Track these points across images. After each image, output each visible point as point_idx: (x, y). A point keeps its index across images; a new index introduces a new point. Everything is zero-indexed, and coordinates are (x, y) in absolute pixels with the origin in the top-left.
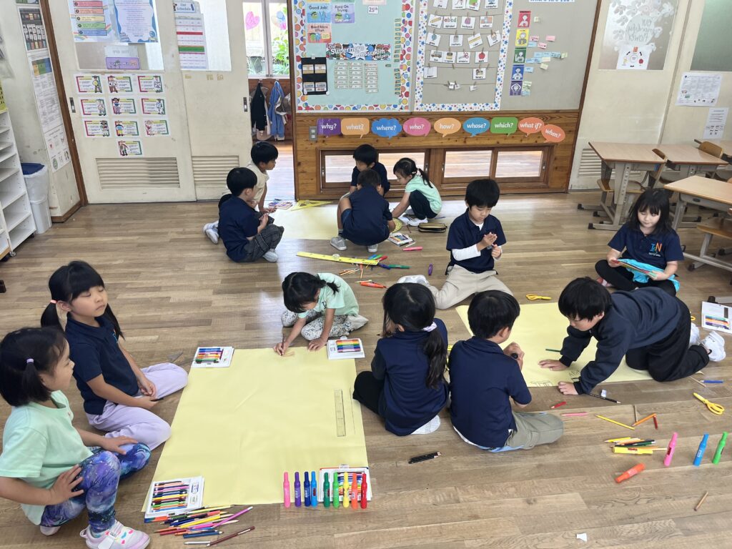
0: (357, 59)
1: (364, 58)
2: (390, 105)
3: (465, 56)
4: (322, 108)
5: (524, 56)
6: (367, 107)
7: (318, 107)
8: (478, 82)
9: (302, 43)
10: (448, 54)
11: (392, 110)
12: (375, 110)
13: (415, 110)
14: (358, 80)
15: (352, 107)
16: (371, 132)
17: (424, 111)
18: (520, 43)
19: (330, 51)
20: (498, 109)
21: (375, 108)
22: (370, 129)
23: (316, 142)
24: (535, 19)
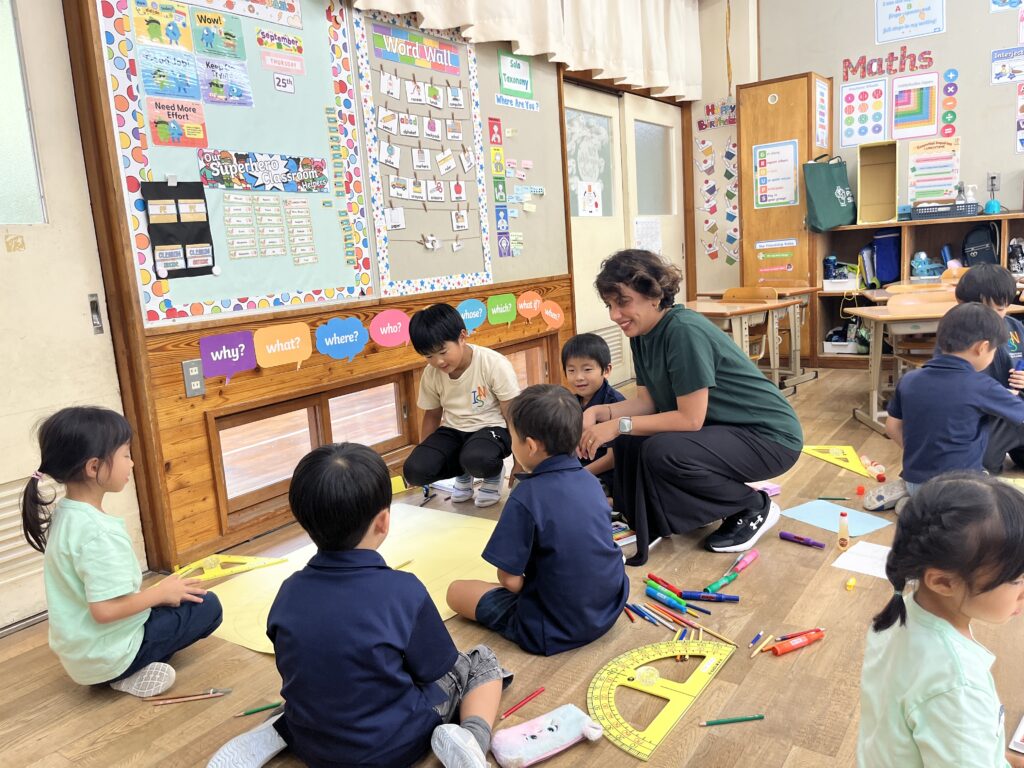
0: (268, 187)
1: (280, 186)
2: (343, 289)
3: (439, 188)
4: (207, 309)
5: (504, 190)
6: (302, 296)
7: (197, 309)
8: (462, 235)
9: (136, 143)
10: (414, 184)
11: (347, 299)
12: (316, 303)
13: (383, 296)
14: (276, 236)
15: (271, 301)
16: (315, 352)
17: (397, 295)
18: (497, 171)
19: (207, 167)
20: (490, 282)
21: (316, 297)
22: (314, 346)
23: (204, 397)
24: (507, 132)
